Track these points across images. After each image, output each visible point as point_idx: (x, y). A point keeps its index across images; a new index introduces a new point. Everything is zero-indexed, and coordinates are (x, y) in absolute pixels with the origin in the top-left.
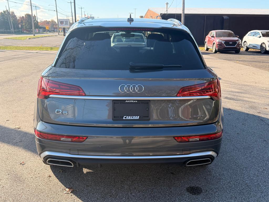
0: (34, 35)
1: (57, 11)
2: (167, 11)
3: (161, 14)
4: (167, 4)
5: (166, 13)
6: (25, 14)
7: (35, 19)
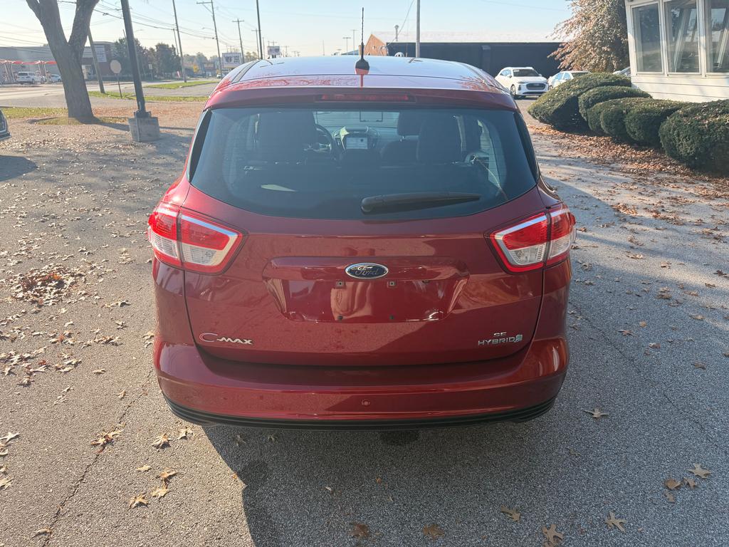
0: (185, 82)
1: (217, 39)
2: (396, 38)
3: (387, 44)
4: (397, 27)
5: (395, 41)
6: (156, 44)
7: (175, 53)
